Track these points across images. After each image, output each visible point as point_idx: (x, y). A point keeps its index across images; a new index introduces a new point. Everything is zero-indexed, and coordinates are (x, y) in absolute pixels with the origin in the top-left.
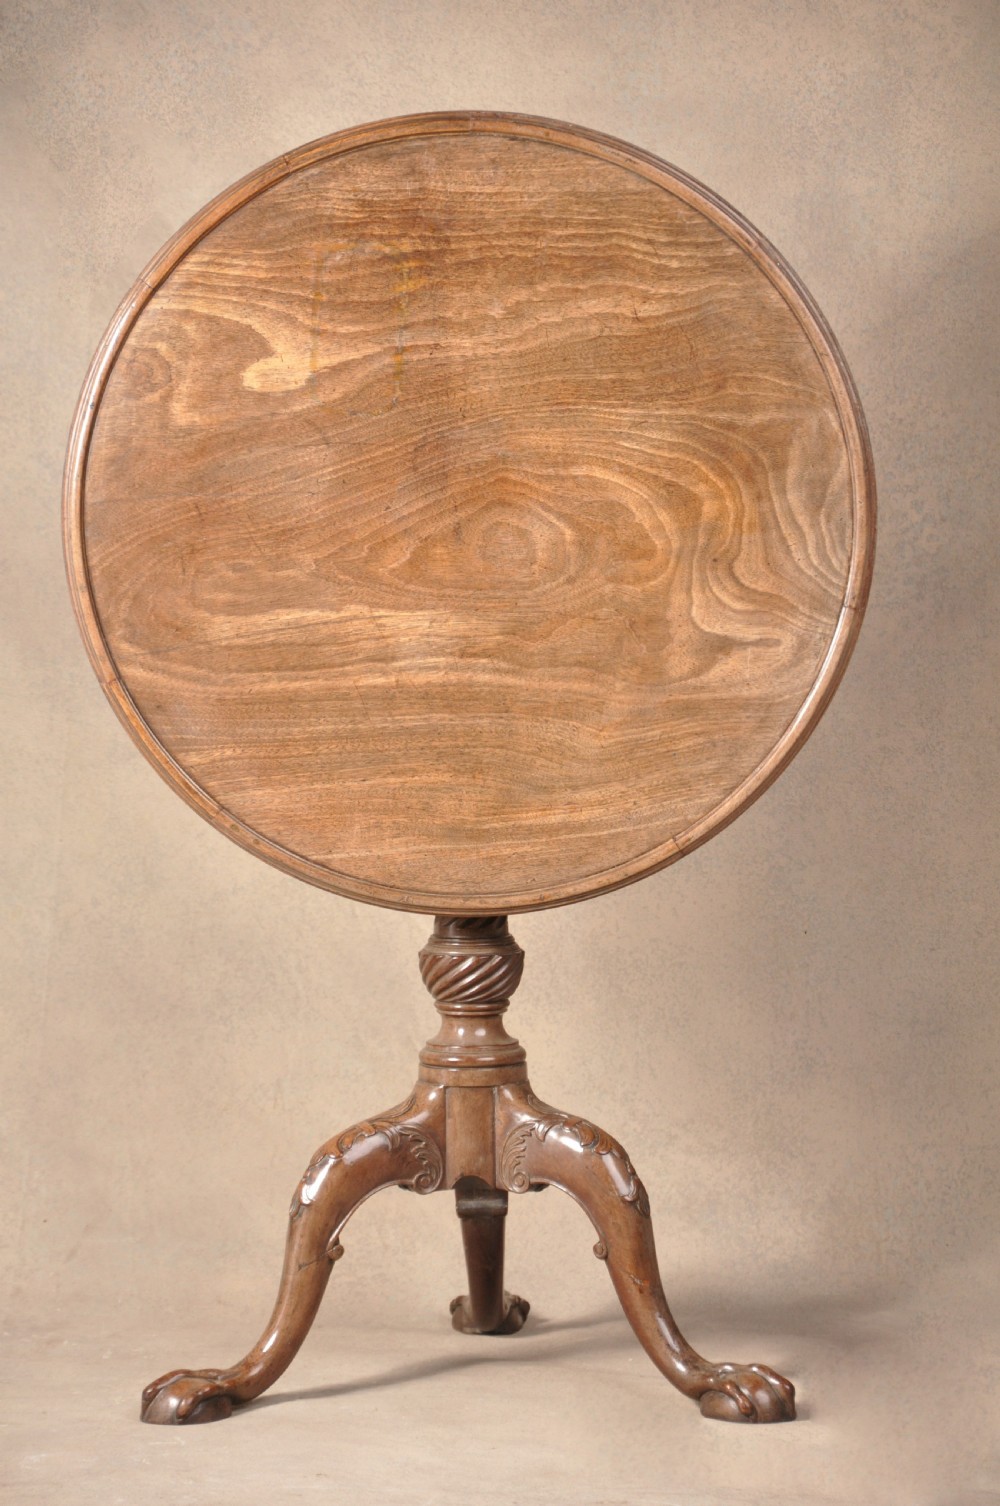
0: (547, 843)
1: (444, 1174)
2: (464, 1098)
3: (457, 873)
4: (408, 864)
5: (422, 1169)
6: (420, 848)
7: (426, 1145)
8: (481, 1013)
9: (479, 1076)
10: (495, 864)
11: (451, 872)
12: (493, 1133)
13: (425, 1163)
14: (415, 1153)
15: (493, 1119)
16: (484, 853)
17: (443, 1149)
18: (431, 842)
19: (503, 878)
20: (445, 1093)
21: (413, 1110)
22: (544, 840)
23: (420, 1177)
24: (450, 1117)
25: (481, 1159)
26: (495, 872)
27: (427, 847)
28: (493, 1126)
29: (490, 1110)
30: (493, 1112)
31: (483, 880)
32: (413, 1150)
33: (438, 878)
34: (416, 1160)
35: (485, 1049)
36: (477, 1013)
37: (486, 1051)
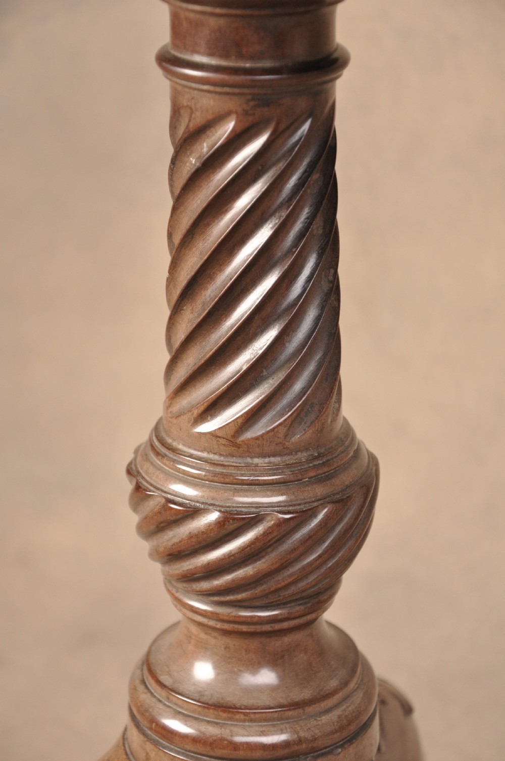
35: (242, 717)
36: (232, 625)
37: (244, 721)
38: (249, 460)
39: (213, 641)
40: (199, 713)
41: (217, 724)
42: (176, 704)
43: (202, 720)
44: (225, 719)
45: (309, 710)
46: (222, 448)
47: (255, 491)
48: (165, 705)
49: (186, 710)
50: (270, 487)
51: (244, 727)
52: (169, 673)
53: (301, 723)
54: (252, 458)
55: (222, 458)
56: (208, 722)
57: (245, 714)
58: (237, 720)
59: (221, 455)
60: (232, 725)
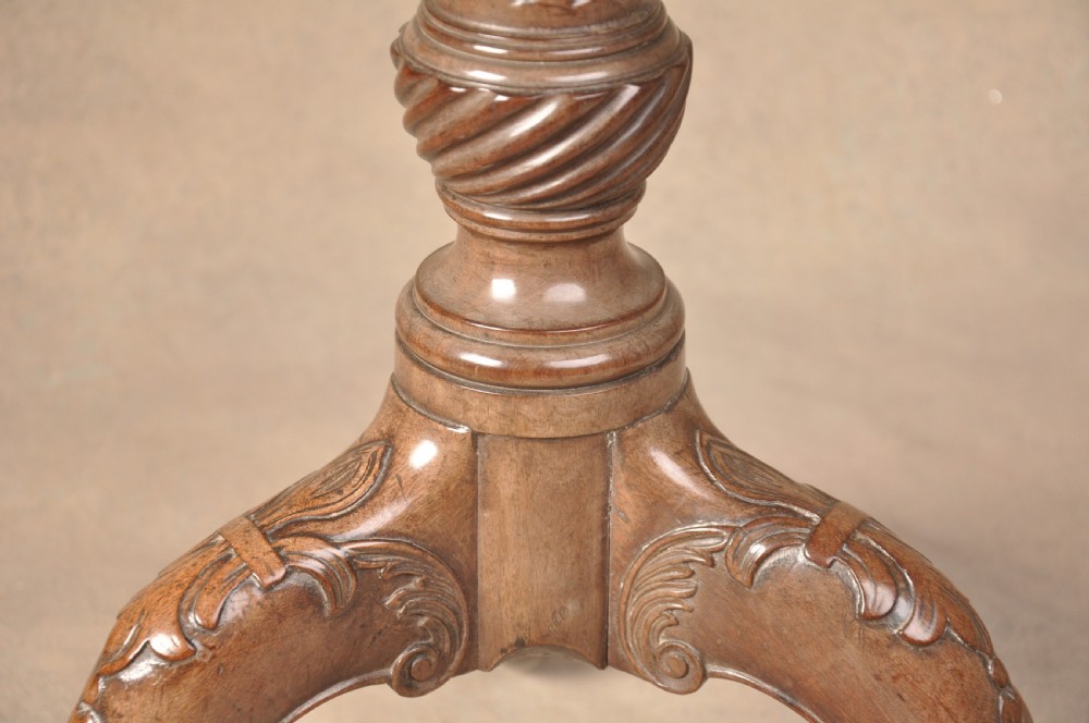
1: (472, 637)
2: (528, 464)
5: (415, 636)
7: (425, 583)
8: (575, 236)
9: (570, 413)
12: (605, 541)
13: (422, 622)
14: (394, 607)
15: (605, 509)
17: (468, 581)
20: (475, 446)
21: (387, 494)
23: (411, 657)
24: (486, 506)
25: (572, 607)
28: (604, 526)
29: (599, 489)
30: (606, 493)
32: (389, 601)
34: (400, 622)
35: (585, 336)
36: (560, 235)
37: (587, 340)
38: (586, 29)
39: (528, 260)
40: (534, 343)
41: (558, 349)
42: (501, 340)
43: (540, 349)
44: (565, 343)
45: (648, 315)
46: (554, 19)
47: (599, 63)
48: (483, 343)
49: (515, 343)
50: (615, 57)
51: (589, 347)
52: (474, 309)
53: (643, 330)
54: (589, 25)
55: (555, 32)
56: (547, 350)
57: (587, 332)
58: (580, 341)
59: (553, 28)
60: (576, 347)
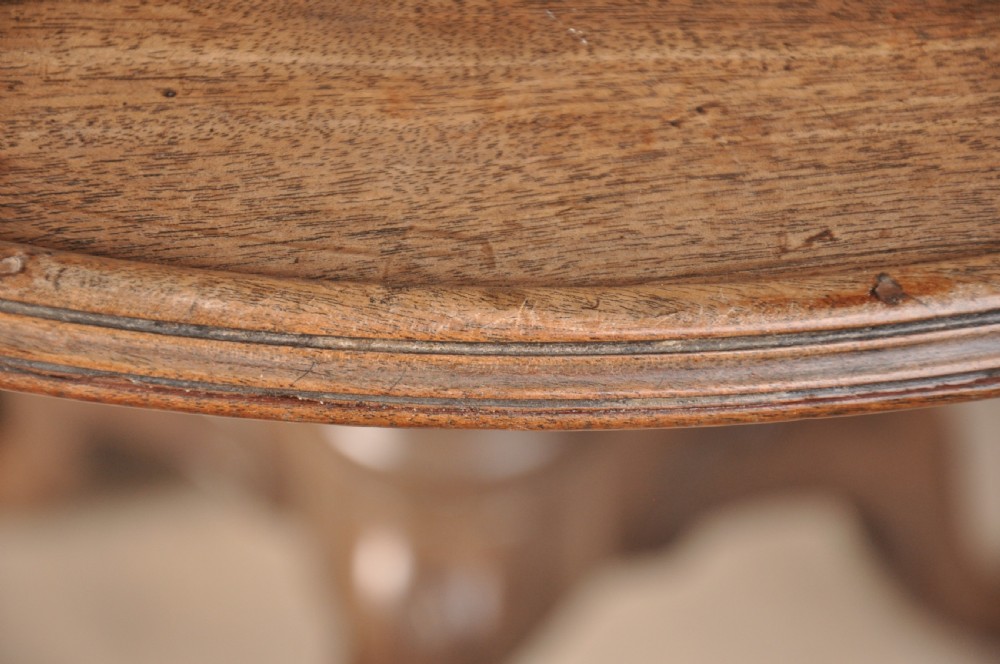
0: (903, 68)
3: (352, 185)
4: (55, 129)
6: (139, 58)
10: (587, 151)
11: (319, 178)
16: (518, 99)
18: (209, 34)
19: (632, 220)
22: (884, 51)
26: (585, 188)
27: (184, 54)
31: (511, 228)
33: (232, 206)
